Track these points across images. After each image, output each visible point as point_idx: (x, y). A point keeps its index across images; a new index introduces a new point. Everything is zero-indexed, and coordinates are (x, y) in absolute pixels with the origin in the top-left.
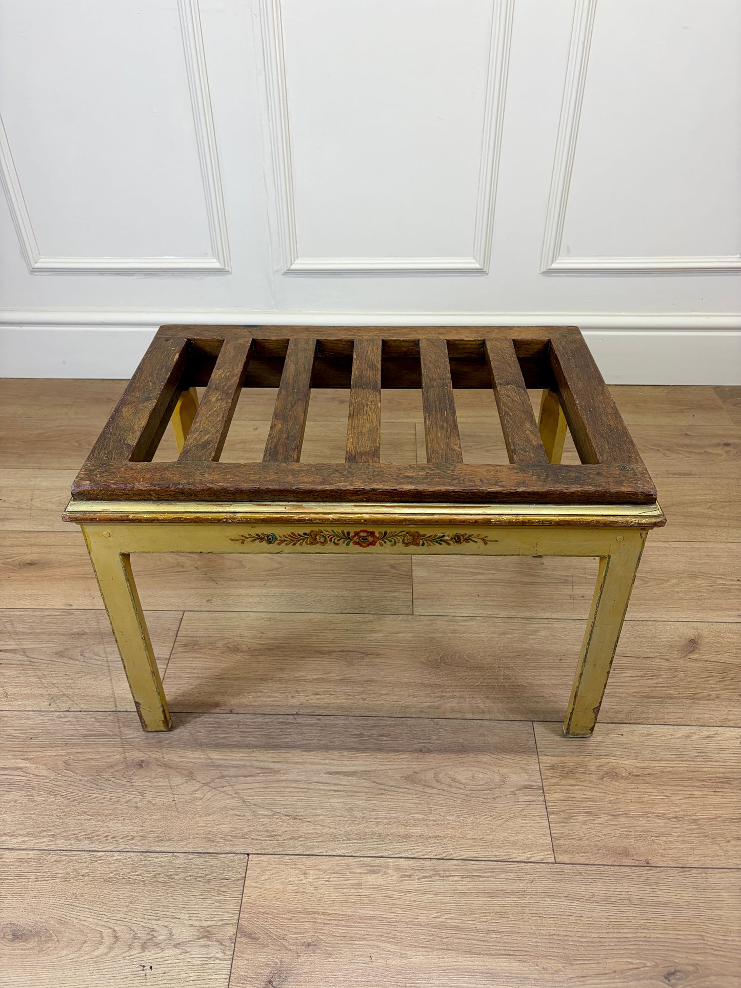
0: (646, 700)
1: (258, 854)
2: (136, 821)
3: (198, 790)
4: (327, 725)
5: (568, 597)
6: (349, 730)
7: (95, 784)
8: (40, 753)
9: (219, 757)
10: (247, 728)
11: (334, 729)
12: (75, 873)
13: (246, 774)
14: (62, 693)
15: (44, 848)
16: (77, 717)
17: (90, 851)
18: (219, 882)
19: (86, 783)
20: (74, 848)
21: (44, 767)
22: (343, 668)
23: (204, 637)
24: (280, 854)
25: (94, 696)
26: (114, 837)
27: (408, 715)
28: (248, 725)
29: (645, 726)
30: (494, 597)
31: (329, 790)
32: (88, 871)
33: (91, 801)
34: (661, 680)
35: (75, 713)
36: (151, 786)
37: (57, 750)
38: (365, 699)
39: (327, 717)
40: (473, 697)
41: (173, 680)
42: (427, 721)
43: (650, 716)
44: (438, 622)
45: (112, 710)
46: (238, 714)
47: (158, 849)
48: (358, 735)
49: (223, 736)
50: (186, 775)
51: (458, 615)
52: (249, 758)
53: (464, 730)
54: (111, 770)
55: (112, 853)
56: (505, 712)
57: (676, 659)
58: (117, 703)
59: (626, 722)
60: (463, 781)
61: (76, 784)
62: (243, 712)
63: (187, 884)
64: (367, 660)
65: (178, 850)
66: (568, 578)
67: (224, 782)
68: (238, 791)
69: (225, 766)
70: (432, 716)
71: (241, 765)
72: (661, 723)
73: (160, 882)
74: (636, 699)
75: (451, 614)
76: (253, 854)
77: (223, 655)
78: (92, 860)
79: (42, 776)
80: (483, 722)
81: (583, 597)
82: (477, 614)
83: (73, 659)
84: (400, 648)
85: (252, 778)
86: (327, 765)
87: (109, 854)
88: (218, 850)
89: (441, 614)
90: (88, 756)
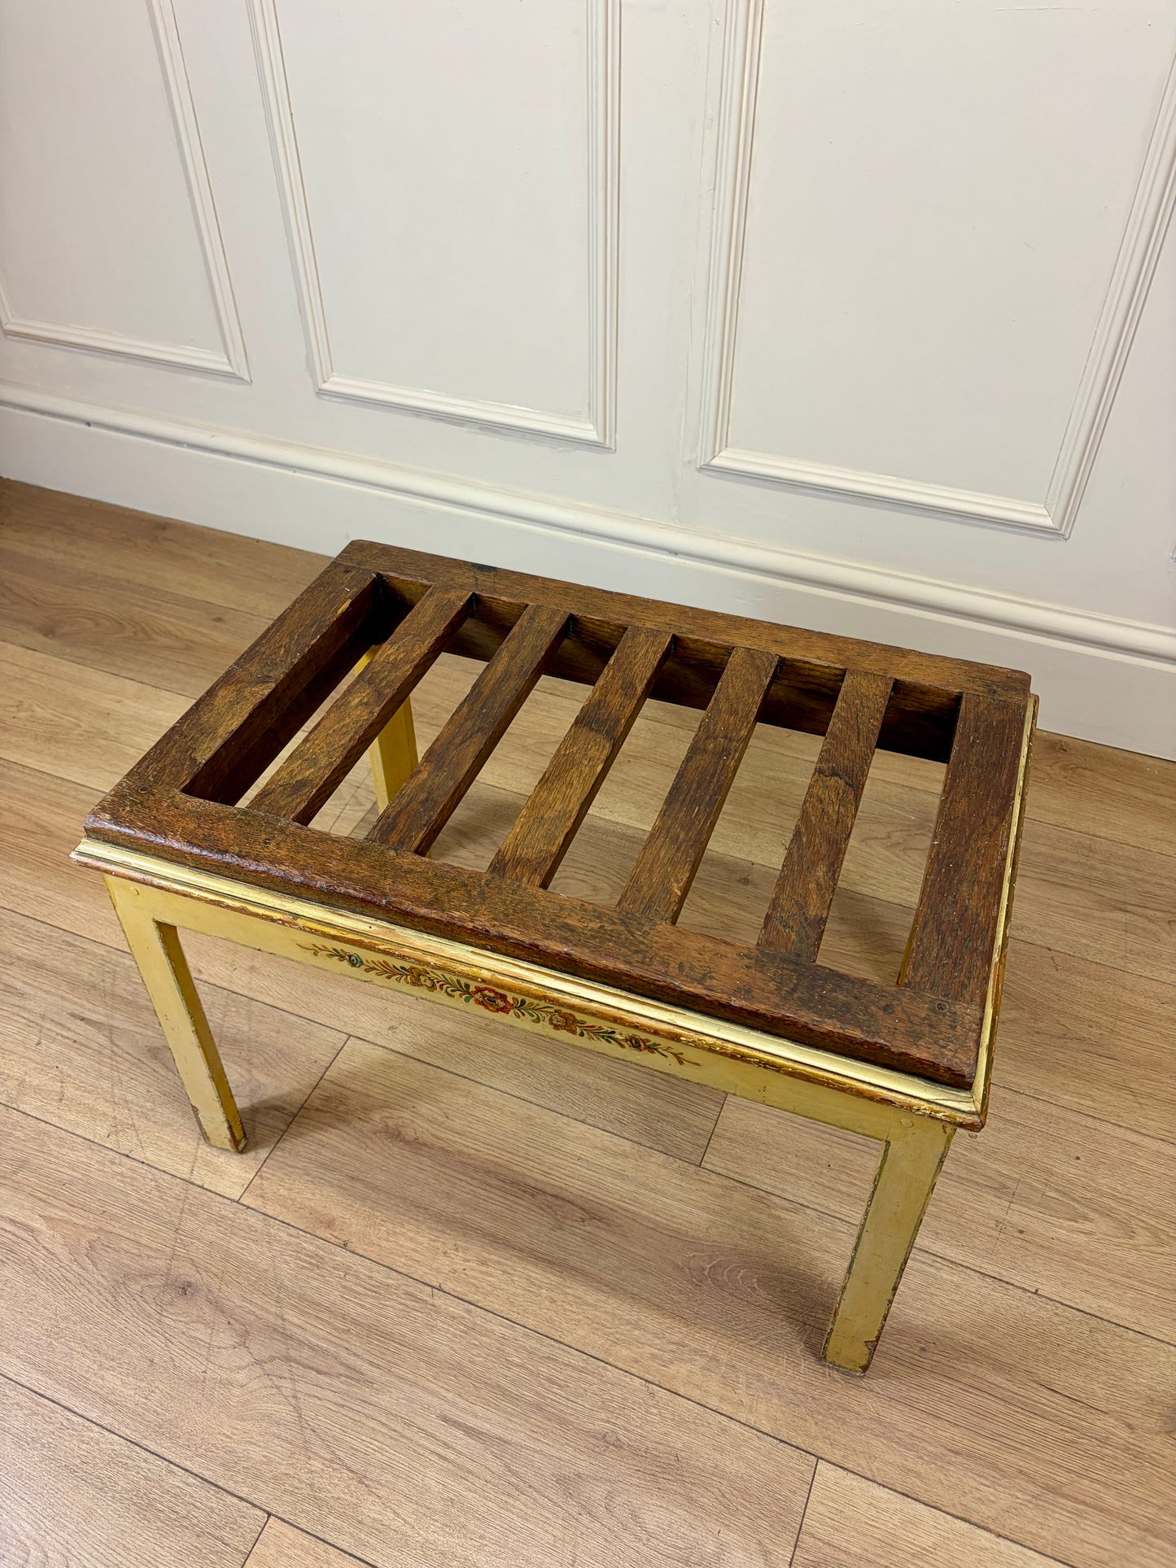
0: (1051, 1496)
1: (283, 1520)
2: (143, 1385)
3: (244, 1368)
4: (477, 1328)
5: (992, 1224)
6: (508, 1350)
7: (113, 1296)
8: (65, 1214)
9: (296, 1321)
10: (356, 1284)
11: (484, 1339)
12: (34, 1435)
13: (321, 1368)
14: (130, 1122)
15: (11, 1376)
16: (134, 1171)
17: (66, 1408)
18: (212, 1542)
19: (102, 1291)
20: (48, 1394)
21: (61, 1241)
22: (545, 1229)
23: (360, 1093)
24: (314, 1536)
25: (170, 1143)
26: (106, 1400)
27: (611, 1360)
28: (360, 1279)
29: (1026, 1551)
30: (856, 1178)
31: (432, 1452)
32: (51, 1440)
33: (97, 1323)
34: (1098, 1465)
35: (135, 1163)
36: (183, 1333)
37: (88, 1218)
38: (555, 1302)
39: (482, 1311)
40: (733, 1366)
41: (287, 1155)
42: (637, 1381)
43: (1044, 1533)
44: (736, 1196)
45: (184, 1176)
46: (353, 1252)
47: (152, 1447)
48: (517, 1365)
49: (317, 1284)
50: (238, 1335)
51: (777, 1192)
52: (337, 1341)
53: (692, 1427)
54: (143, 1283)
55: (91, 1424)
56: (777, 1420)
57: (1149, 1431)
58: (195, 1168)
59: (992, 1527)
60: (651, 1527)
61: (90, 1287)
62: (361, 1252)
63: (167, 1525)
64: (588, 1229)
65: (177, 1461)
66: (1009, 1183)
67: (284, 1369)
68: (299, 1395)
69: (298, 1340)
70: (650, 1378)
71: (321, 1348)
72: (1060, 1556)
73: (135, 1504)
74: (1031, 1487)
75: (764, 1187)
76: (276, 1516)
77: (372, 1136)
78: (62, 1425)
79: (53, 1254)
80: (733, 1424)
81: (1021, 1232)
82: (810, 1202)
83: (167, 1068)
84: (651, 1225)
85: (327, 1379)
86: (448, 1401)
87: (87, 1424)
88: (231, 1487)
89: (747, 1180)
90: (123, 1245)
